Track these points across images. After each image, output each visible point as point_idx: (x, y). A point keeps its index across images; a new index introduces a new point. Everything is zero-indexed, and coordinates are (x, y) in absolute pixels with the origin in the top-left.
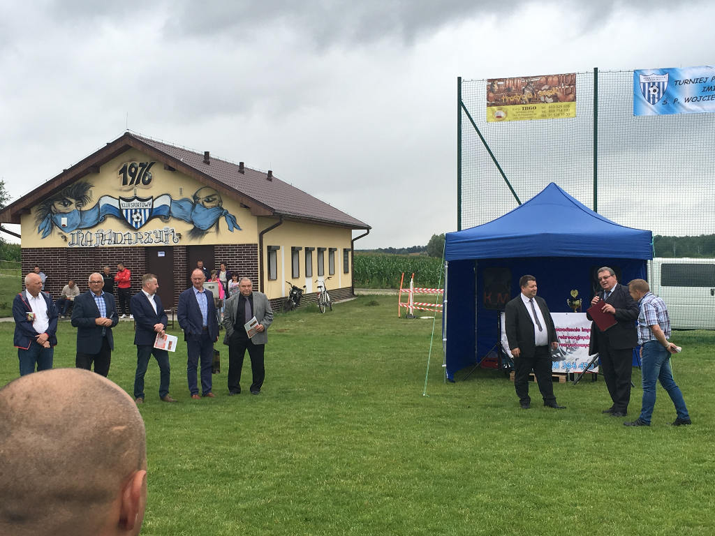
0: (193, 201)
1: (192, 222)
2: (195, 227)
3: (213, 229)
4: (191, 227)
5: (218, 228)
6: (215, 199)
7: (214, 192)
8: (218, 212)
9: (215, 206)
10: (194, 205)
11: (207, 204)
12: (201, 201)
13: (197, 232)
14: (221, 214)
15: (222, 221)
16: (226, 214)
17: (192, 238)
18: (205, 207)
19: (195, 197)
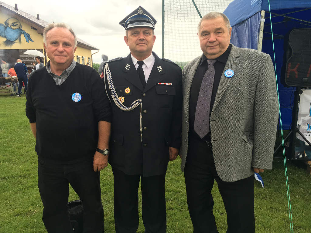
0: (5, 25)
1: (5, 37)
2: (7, 40)
3: (17, 41)
4: (5, 40)
5: (20, 41)
6: (18, 24)
7: (16, 21)
8: (19, 32)
9: (18, 29)
10: (6, 28)
11: (13, 27)
12: (9, 25)
13: (9, 42)
14: (21, 33)
15: (23, 37)
16: (24, 33)
17: (6, 46)
18: (12, 29)
19: (6, 23)
